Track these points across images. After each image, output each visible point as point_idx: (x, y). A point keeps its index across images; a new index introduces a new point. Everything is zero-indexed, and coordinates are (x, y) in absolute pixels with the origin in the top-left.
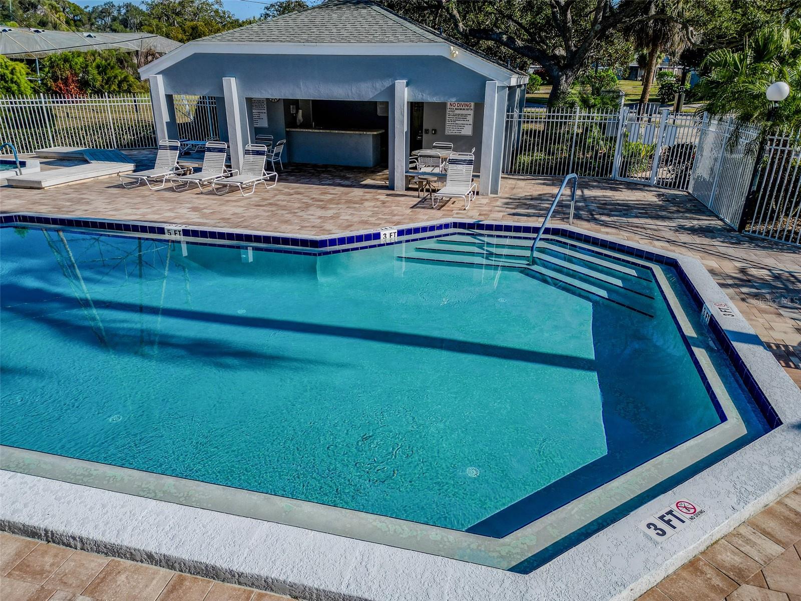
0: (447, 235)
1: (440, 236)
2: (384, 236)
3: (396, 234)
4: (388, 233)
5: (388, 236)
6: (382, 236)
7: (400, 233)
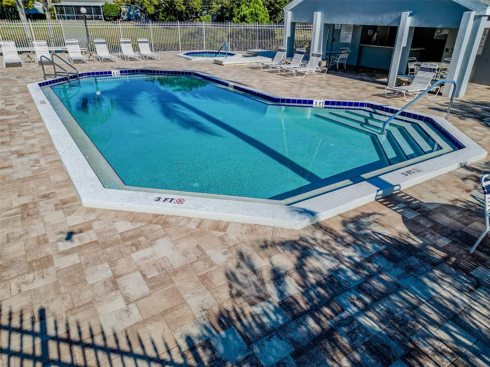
0: (355, 109)
1: (349, 109)
2: (315, 103)
3: (324, 103)
4: (318, 101)
5: (318, 103)
6: (314, 103)
7: (327, 103)
